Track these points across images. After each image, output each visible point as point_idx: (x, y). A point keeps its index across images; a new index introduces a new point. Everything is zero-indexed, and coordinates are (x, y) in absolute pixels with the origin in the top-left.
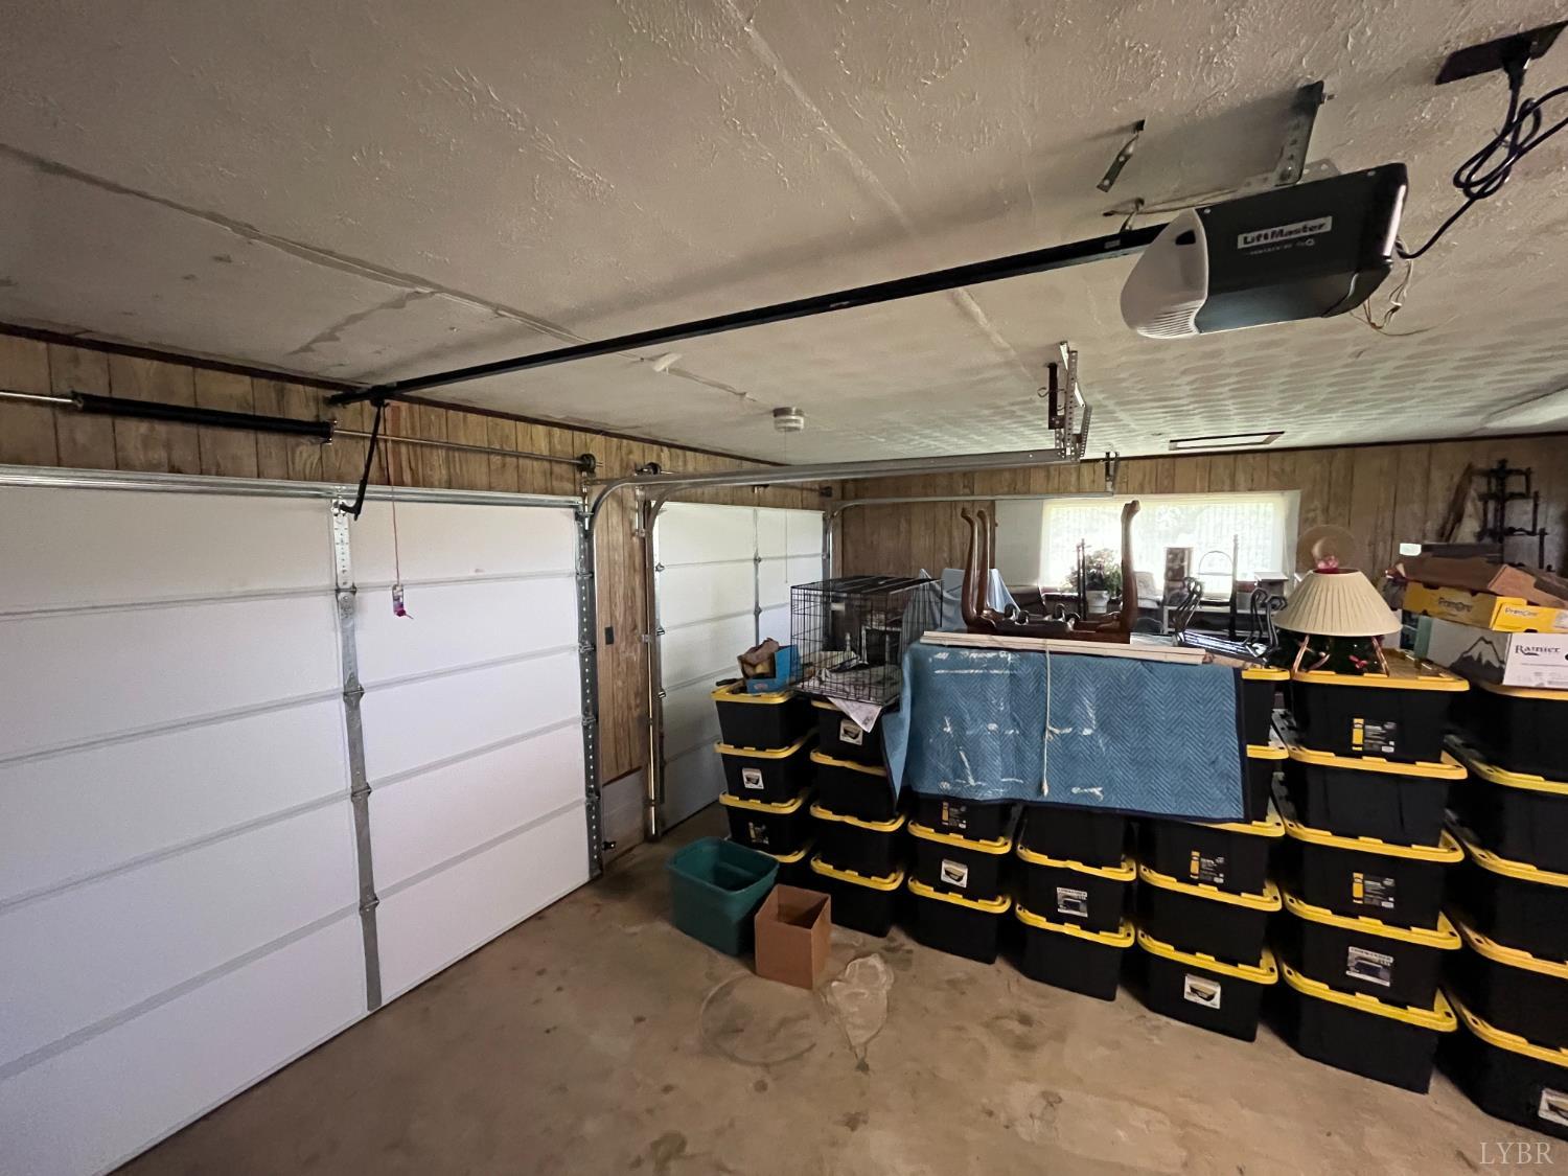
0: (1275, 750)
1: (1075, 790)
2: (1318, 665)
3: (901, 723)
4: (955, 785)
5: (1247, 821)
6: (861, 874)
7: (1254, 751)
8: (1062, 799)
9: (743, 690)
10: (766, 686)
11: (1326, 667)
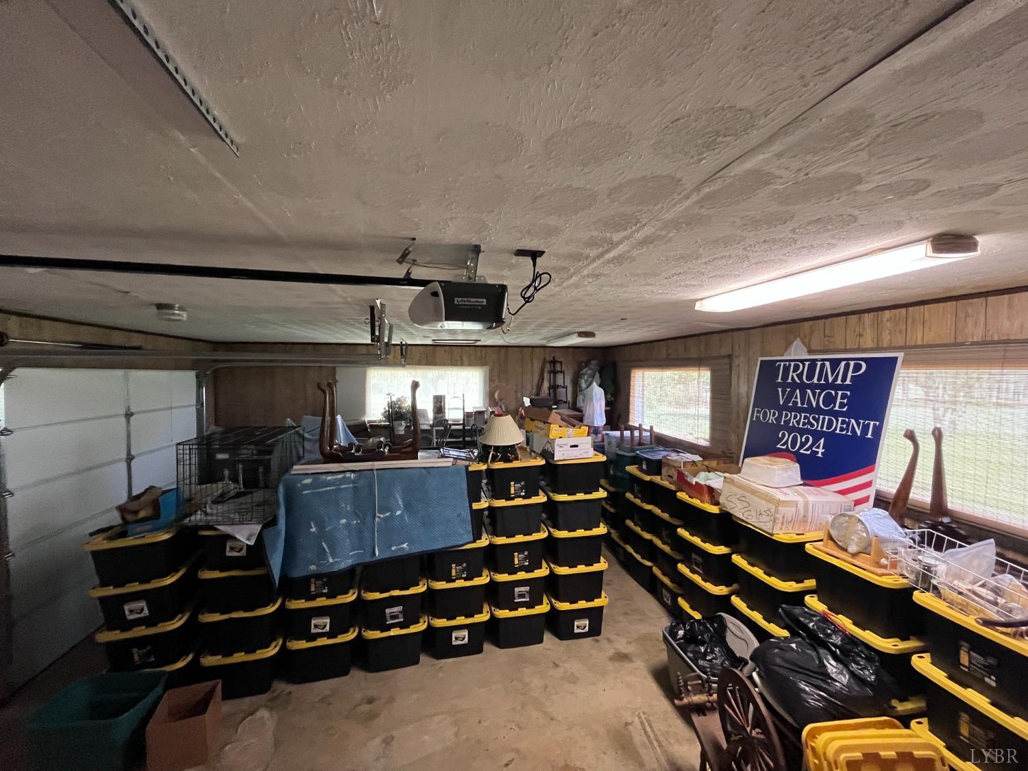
0: (483, 504)
1: (393, 548)
2: (497, 460)
3: (279, 533)
4: (318, 566)
5: (474, 541)
6: (247, 653)
7: (476, 506)
8: (387, 555)
9: (123, 535)
10: (148, 527)
11: (500, 461)
